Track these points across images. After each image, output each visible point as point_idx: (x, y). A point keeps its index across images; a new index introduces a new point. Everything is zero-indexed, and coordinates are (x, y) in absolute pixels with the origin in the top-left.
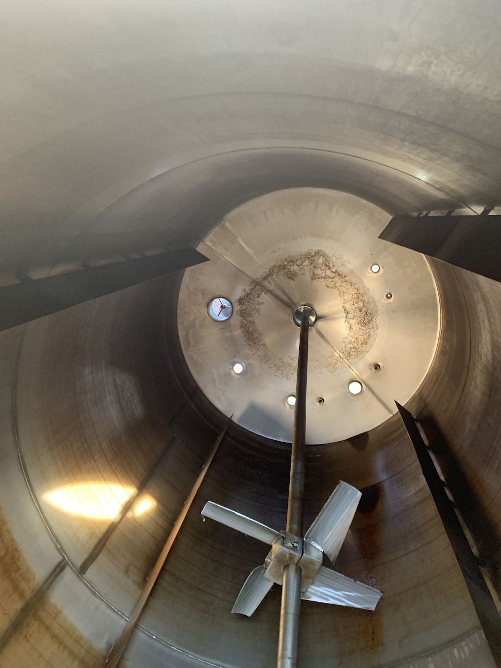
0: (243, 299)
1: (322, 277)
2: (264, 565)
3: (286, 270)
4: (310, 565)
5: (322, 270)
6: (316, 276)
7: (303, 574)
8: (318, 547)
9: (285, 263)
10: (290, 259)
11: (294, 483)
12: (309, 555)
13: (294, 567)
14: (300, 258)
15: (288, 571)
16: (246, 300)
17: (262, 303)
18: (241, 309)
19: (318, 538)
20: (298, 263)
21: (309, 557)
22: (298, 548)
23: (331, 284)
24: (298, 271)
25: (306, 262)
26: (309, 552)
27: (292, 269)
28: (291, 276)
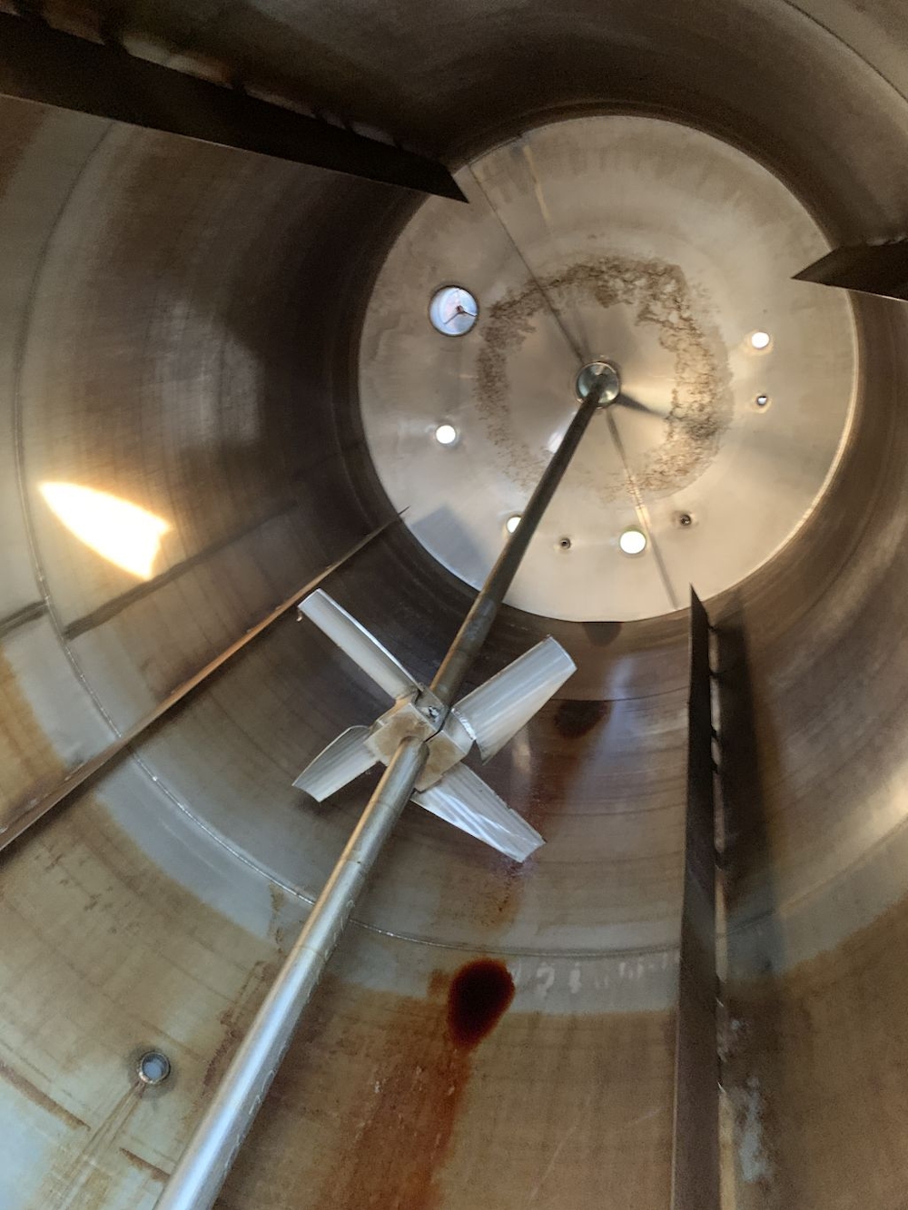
0: (500, 309)
1: (658, 321)
2: (371, 727)
3: (600, 283)
4: (446, 751)
5: (664, 307)
6: (649, 316)
7: (429, 761)
8: (470, 730)
9: (604, 268)
10: (616, 263)
11: (469, 629)
12: (452, 735)
13: (419, 746)
14: (635, 270)
15: (406, 746)
16: (506, 313)
17: (533, 329)
18: (491, 326)
19: (475, 716)
20: (627, 276)
21: (448, 737)
22: (437, 719)
23: (669, 342)
24: (620, 292)
25: (642, 282)
26: (451, 731)
27: (611, 283)
28: (606, 297)
